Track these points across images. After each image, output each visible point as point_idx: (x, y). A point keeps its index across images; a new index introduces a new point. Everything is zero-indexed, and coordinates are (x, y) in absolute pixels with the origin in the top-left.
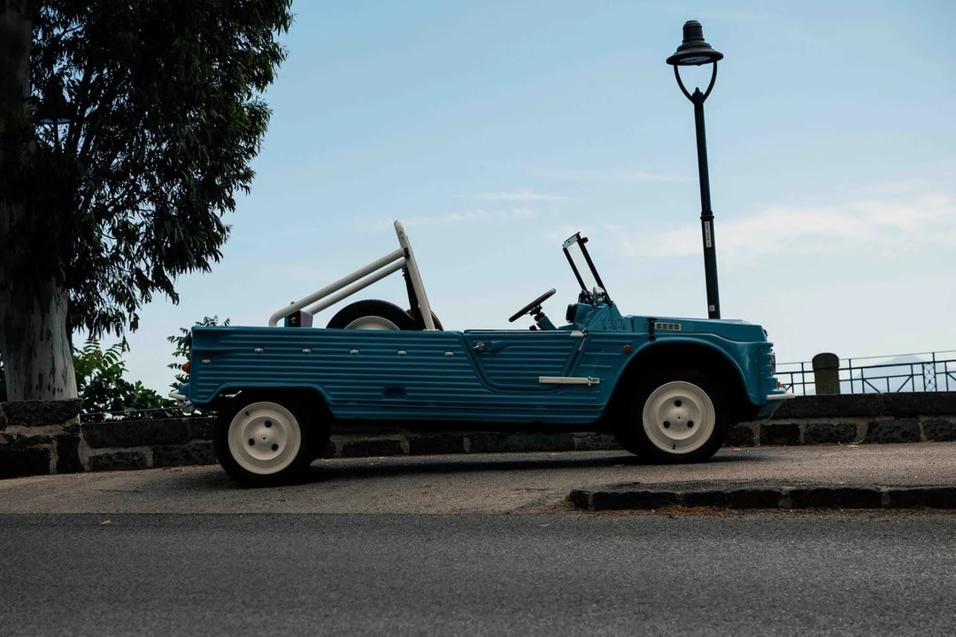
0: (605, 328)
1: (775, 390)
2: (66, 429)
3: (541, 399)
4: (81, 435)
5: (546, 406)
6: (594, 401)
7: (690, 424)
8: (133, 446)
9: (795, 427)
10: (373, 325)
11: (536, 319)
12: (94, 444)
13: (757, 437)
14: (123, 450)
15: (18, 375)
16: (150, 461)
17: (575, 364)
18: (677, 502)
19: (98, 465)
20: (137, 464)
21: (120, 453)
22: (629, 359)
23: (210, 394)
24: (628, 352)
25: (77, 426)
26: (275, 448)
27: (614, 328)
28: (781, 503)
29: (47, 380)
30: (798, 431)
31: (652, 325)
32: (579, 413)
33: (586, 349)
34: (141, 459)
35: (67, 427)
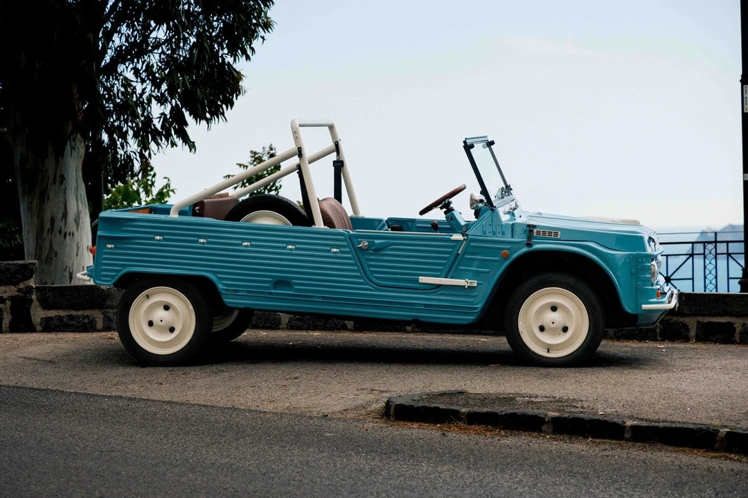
0: (484, 232)
1: (651, 300)
2: (19, 290)
3: (419, 298)
4: (34, 297)
5: (425, 305)
6: (471, 303)
7: (565, 329)
8: (83, 309)
9: (730, 326)
10: (267, 220)
11: (445, 213)
12: (46, 305)
13: (693, 333)
14: (74, 313)
15: (31, 217)
16: (100, 324)
17: (455, 266)
18: (460, 419)
19: (49, 326)
20: (88, 327)
21: (71, 315)
22: (507, 263)
23: (114, 276)
24: (506, 257)
25: (31, 288)
26: (172, 330)
27: (494, 234)
28: (544, 428)
29: (59, 223)
30: (734, 330)
31: (531, 231)
32: (457, 313)
33: (465, 253)
34: (91, 322)
35: (21, 289)
